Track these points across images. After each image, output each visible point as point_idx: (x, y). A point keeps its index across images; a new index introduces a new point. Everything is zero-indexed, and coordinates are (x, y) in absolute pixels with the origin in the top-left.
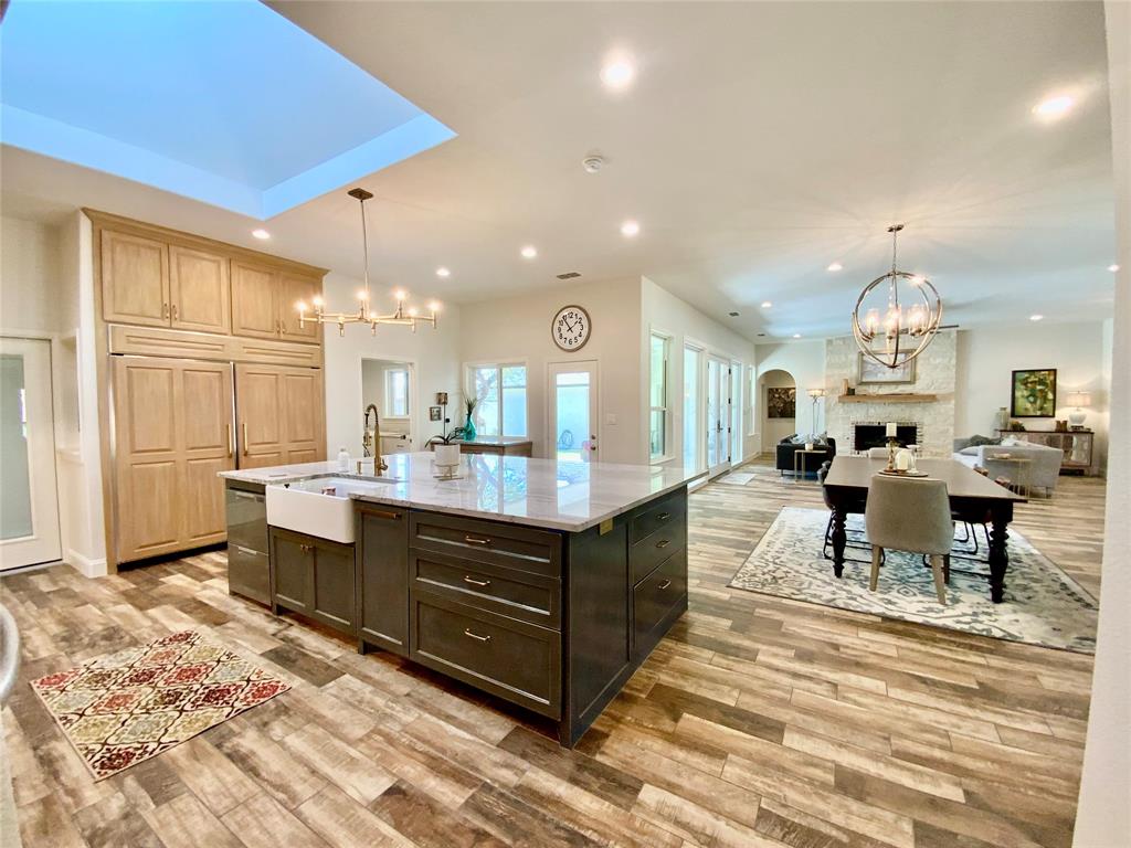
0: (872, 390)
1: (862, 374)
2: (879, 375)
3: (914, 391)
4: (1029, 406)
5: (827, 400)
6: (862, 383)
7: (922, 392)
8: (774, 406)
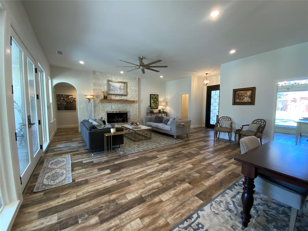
0: (113, 97)
1: (109, 90)
2: (116, 91)
3: (127, 99)
4: (153, 105)
5: (94, 101)
6: (109, 94)
7: (129, 99)
8: (61, 104)
